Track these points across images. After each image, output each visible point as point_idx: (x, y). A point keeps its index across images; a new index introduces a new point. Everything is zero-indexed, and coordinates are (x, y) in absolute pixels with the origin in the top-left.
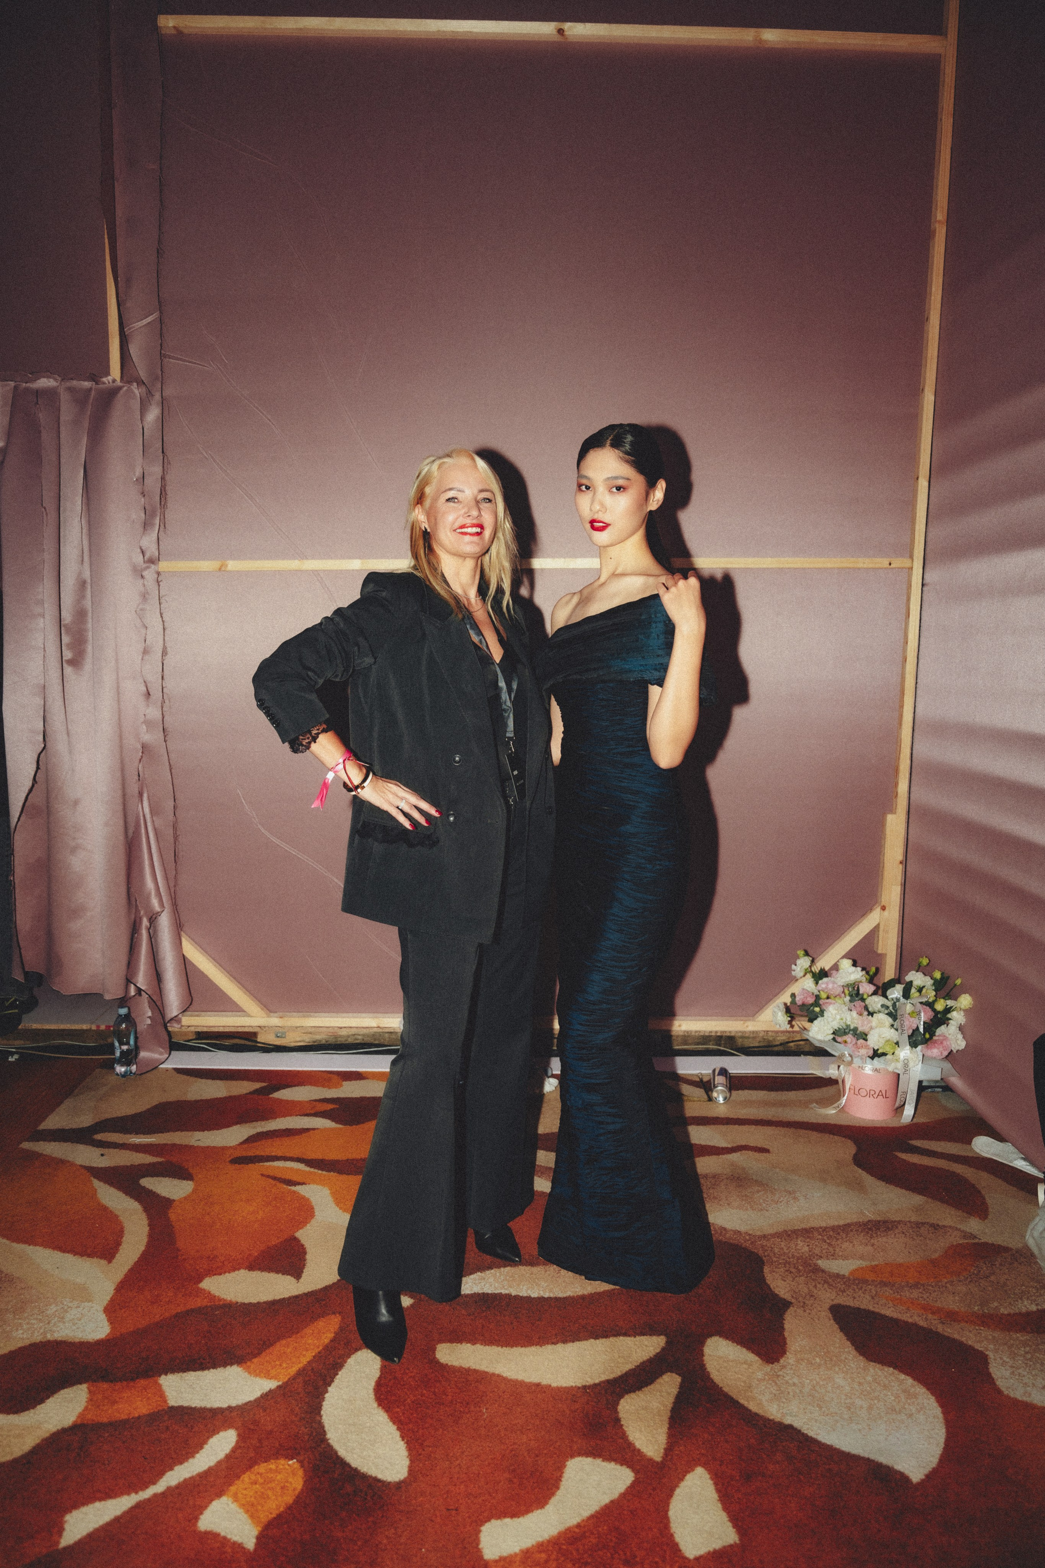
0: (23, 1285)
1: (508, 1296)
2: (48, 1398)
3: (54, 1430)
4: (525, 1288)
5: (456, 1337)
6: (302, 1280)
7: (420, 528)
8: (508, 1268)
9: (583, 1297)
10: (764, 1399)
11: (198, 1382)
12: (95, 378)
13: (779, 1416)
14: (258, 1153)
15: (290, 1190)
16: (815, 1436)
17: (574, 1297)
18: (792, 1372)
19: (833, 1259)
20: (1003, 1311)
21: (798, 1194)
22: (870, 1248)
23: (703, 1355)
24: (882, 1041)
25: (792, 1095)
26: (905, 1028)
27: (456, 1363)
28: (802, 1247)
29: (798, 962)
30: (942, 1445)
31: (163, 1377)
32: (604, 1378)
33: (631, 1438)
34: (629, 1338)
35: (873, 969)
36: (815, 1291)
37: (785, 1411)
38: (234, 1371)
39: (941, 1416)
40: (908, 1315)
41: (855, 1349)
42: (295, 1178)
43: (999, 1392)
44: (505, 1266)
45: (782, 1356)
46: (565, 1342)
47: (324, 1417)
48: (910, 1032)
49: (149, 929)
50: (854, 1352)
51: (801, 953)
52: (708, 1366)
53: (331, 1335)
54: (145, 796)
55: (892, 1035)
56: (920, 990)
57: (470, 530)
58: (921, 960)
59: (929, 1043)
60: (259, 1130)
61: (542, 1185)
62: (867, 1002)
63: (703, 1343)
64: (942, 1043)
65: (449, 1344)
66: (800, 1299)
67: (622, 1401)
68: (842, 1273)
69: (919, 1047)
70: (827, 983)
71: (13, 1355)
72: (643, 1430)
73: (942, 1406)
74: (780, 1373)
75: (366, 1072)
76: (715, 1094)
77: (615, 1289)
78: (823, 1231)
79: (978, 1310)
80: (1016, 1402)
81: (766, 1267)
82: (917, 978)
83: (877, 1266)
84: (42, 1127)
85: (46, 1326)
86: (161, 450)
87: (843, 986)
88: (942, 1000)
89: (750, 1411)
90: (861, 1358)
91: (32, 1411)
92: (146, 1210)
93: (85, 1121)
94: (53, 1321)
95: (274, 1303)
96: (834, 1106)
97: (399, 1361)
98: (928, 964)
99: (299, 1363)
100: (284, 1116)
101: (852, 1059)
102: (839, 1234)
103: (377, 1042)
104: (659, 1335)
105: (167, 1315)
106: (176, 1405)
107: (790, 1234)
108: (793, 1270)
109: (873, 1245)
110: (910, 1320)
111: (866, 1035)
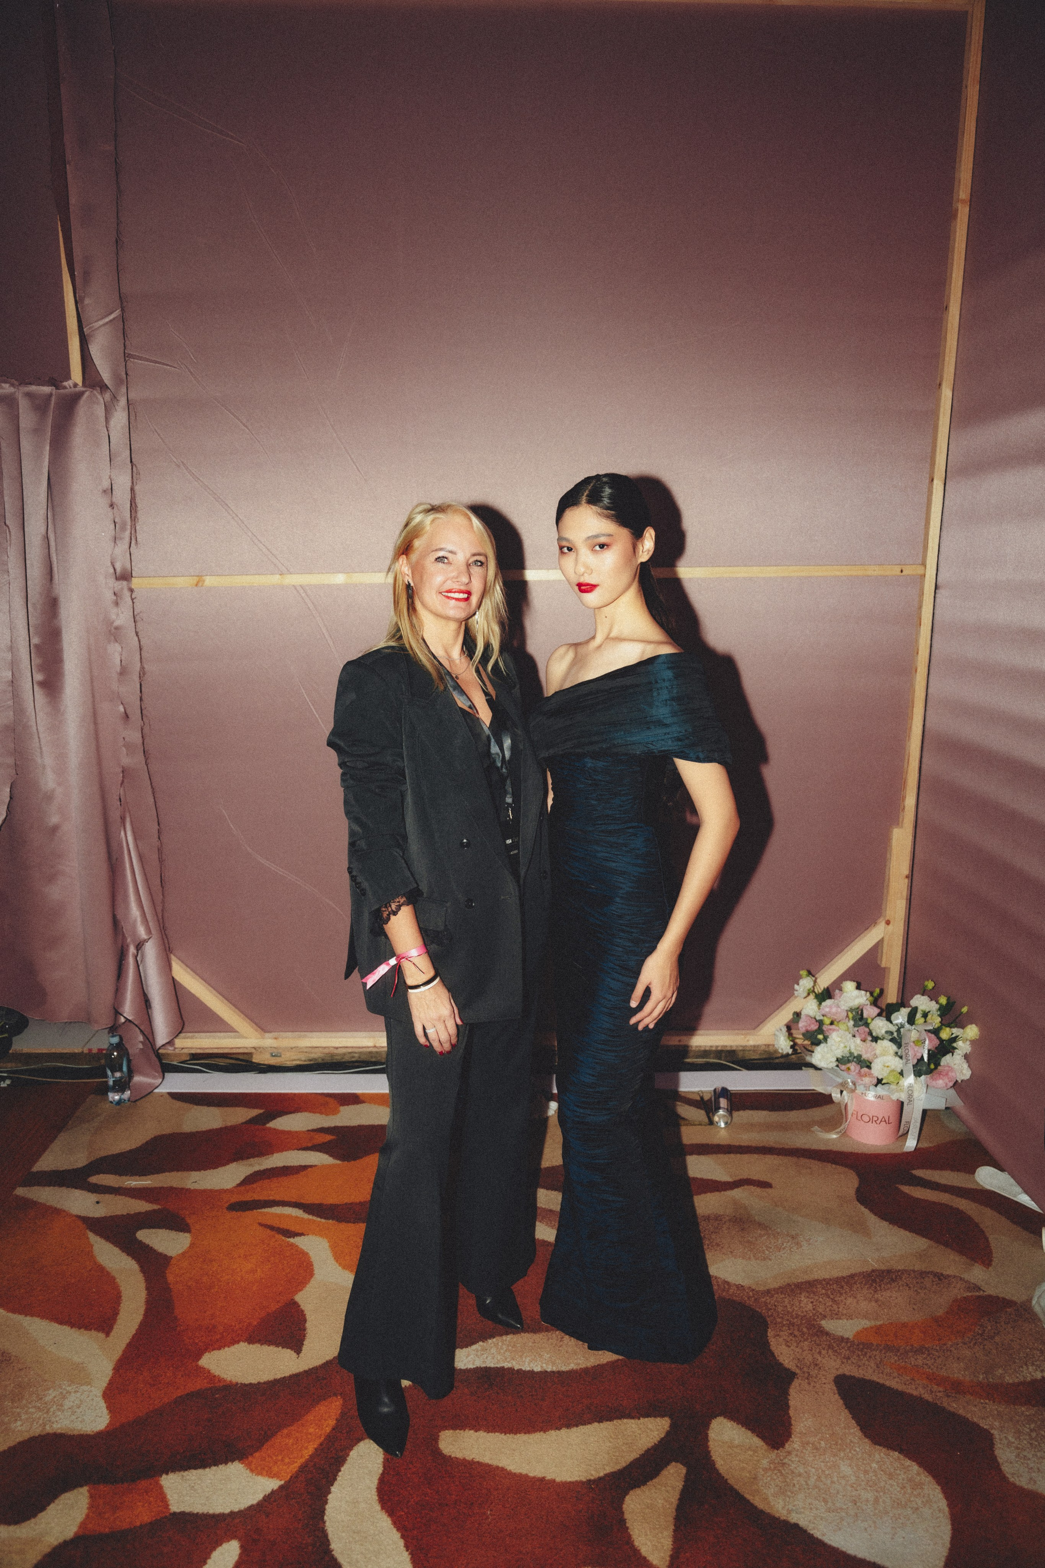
0: (20, 1366)
1: (511, 1370)
2: (49, 1504)
3: (56, 1543)
4: (527, 1360)
5: (459, 1423)
6: (302, 1355)
7: (403, 581)
8: (509, 1337)
9: (586, 1371)
10: (770, 1492)
11: (199, 1482)
12: (55, 383)
13: (785, 1512)
14: (256, 1197)
15: (288, 1242)
16: (820, 1537)
17: (577, 1370)
18: (797, 1459)
19: (837, 1319)
20: (1008, 1379)
21: (801, 1238)
22: (873, 1304)
23: (708, 1441)
24: (887, 1070)
25: (794, 1116)
26: (910, 1058)
27: (460, 1455)
28: (805, 1304)
29: (801, 982)
30: (948, 1545)
31: (164, 1476)
32: (608, 1470)
33: (636, 1544)
34: (633, 1421)
35: (877, 991)
36: (820, 1359)
37: (790, 1507)
38: (236, 1469)
39: (947, 1509)
40: (913, 1387)
41: (861, 1429)
42: (294, 1228)
43: (1004, 1478)
44: (507, 1334)
45: (787, 1441)
46: (569, 1426)
47: (327, 1524)
48: (915, 1061)
49: (136, 957)
50: (859, 1433)
51: (804, 973)
52: (712, 1453)
53: (332, 1423)
54: (128, 820)
55: (897, 1064)
56: (925, 1015)
57: (457, 595)
58: (926, 983)
59: (933, 1073)
60: (257, 1168)
61: (545, 1232)
62: (872, 1026)
63: (707, 1426)
64: (947, 1074)
65: (451, 1431)
66: (805, 1369)
67: (627, 1498)
68: (846, 1336)
69: (923, 1077)
70: (831, 1007)
71: (13, 1451)
72: (648, 1533)
73: (947, 1498)
74: (786, 1461)
75: (363, 1094)
76: (716, 1119)
77: (618, 1360)
78: (827, 1283)
79: (983, 1379)
80: (1021, 1491)
81: (769, 1330)
82: (921, 1002)
83: (881, 1326)
84: (36, 1168)
85: (45, 1416)
86: (129, 459)
87: (847, 1011)
88: (948, 1029)
89: (756, 1507)
90: (866, 1440)
91: (33, 1520)
92: (143, 1270)
93: (80, 1160)
94: (52, 1410)
95: (275, 1382)
96: (837, 1131)
97: (401, 1455)
98: (933, 988)
99: (301, 1457)
100: (282, 1150)
101: (855, 1087)
102: (842, 1287)
103: (374, 1060)
104: (662, 1416)
105: (166, 1400)
106: (178, 1511)
107: (795, 1288)
108: (796, 1333)
109: (877, 1301)
110: (915, 1393)
111: (871, 1063)
